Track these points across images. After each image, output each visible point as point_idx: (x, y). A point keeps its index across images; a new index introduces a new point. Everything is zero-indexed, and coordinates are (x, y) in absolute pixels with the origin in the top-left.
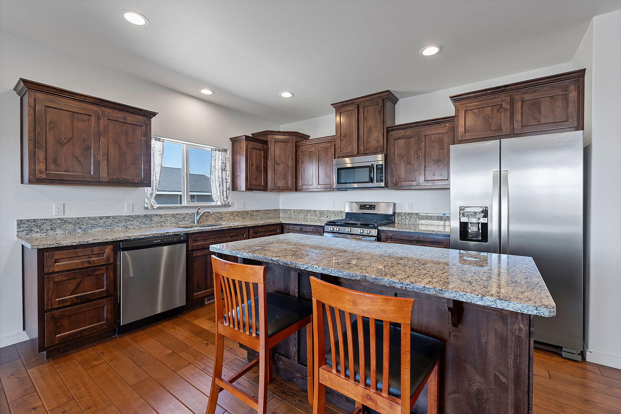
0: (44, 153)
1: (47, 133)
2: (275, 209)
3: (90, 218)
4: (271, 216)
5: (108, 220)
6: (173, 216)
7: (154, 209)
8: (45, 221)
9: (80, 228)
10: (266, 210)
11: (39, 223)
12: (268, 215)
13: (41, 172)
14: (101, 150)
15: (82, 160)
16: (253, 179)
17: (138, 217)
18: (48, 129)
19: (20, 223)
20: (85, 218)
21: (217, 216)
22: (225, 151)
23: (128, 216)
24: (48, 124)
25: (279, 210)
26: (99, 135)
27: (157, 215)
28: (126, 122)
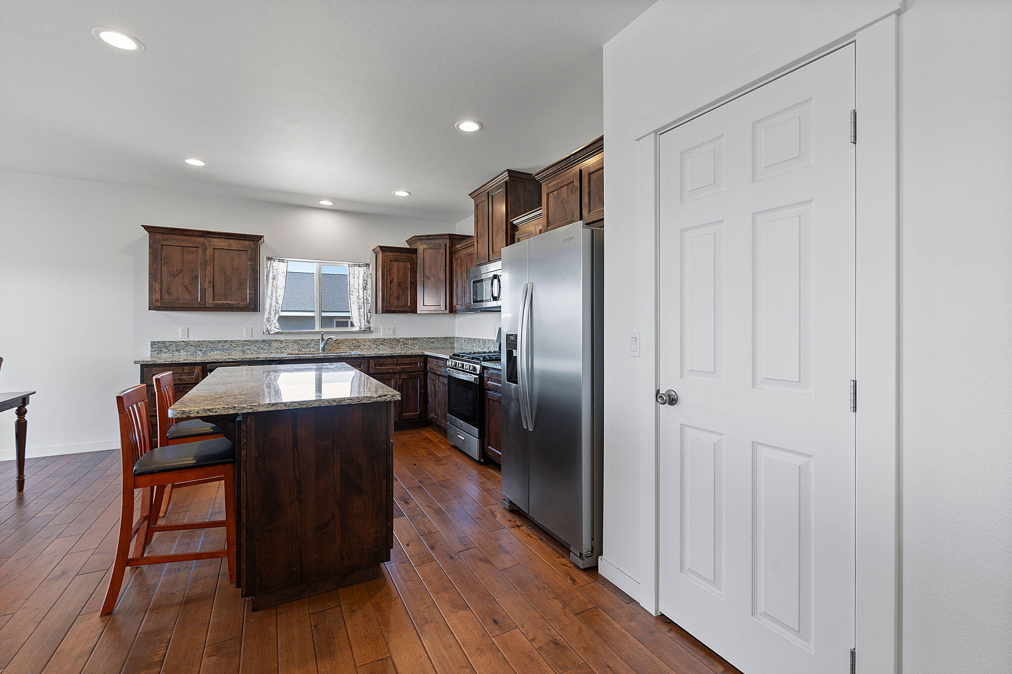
0: (159, 285)
1: (163, 267)
2: (446, 337)
3: (209, 342)
4: (439, 346)
5: (226, 344)
6: (296, 342)
7: (269, 334)
8: (172, 343)
9: (200, 350)
10: (429, 338)
11: (167, 344)
12: (433, 345)
13: (157, 301)
14: (207, 278)
15: (190, 288)
16: (393, 299)
17: (256, 341)
18: (163, 265)
19: (153, 344)
20: (204, 341)
21: (353, 344)
22: (367, 265)
23: (245, 341)
24: (163, 260)
25: (453, 338)
26: (205, 264)
27: (277, 340)
28: (231, 249)
